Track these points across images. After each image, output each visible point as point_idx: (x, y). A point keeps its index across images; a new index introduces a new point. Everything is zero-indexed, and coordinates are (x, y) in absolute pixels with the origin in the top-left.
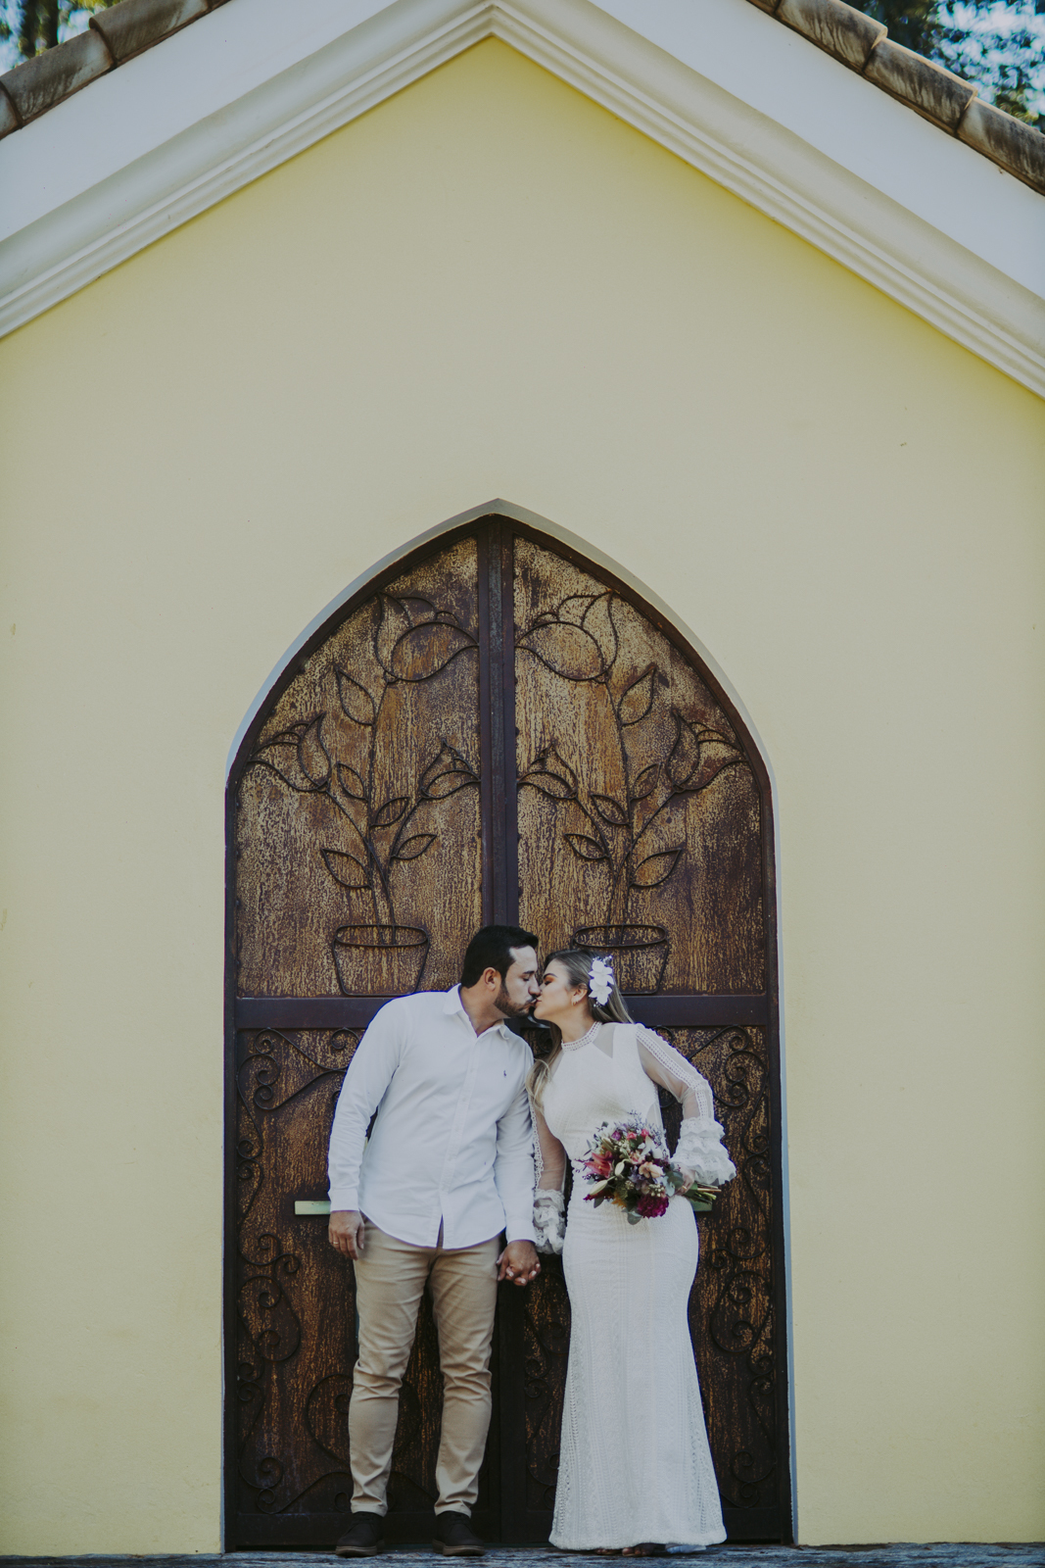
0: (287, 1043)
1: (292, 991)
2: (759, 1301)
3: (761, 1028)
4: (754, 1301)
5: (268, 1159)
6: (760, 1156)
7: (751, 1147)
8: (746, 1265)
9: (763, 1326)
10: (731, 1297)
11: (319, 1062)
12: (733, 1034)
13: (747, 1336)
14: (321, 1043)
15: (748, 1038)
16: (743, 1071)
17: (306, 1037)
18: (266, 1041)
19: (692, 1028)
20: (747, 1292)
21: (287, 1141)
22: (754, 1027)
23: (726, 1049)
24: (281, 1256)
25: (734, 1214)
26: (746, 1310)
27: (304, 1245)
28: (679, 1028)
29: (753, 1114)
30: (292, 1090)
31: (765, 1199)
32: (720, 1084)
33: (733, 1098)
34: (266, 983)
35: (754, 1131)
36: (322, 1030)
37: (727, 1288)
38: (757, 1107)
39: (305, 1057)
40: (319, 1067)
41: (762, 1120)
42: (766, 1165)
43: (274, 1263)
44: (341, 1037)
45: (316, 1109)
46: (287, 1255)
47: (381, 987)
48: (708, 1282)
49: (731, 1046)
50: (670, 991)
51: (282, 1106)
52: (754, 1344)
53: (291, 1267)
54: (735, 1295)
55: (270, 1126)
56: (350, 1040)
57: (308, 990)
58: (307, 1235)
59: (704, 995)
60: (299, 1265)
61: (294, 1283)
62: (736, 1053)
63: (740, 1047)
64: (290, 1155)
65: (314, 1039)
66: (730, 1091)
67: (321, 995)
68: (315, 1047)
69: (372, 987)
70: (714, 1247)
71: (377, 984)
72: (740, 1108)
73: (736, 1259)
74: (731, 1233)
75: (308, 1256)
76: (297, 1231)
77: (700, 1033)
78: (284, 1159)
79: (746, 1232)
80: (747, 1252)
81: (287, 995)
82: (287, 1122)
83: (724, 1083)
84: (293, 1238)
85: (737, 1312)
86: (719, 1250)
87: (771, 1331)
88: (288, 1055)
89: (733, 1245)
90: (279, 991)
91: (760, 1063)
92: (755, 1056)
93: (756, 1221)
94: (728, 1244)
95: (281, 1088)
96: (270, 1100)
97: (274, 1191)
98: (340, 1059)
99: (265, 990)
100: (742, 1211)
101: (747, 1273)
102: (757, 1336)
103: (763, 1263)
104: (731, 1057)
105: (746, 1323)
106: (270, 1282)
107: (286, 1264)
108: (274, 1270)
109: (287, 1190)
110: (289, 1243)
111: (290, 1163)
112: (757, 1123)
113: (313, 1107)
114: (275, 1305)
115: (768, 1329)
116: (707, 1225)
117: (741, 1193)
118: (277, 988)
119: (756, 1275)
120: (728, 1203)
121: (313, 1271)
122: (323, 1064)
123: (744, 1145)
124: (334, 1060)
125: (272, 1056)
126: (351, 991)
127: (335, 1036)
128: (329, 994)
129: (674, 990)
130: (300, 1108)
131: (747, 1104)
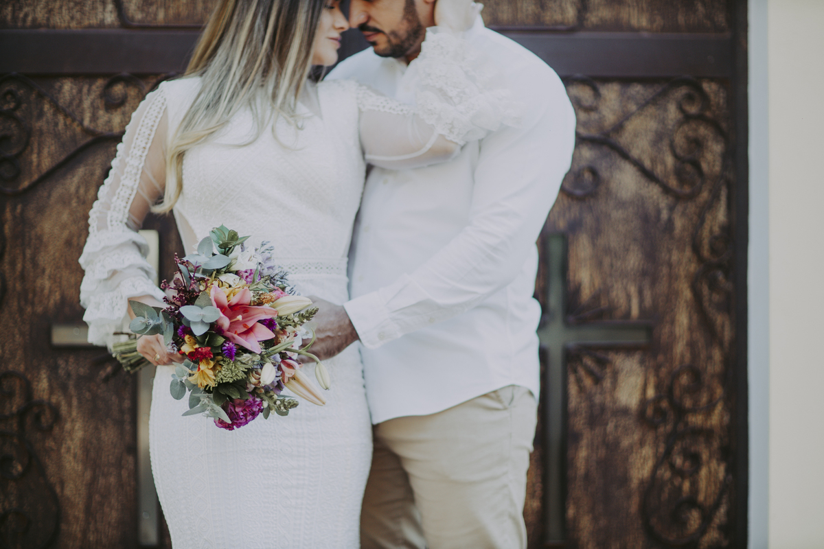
0: (41, 96)
1: (48, 19)
2: (712, 472)
3: (722, 82)
4: (704, 472)
5: (13, 264)
6: (719, 266)
7: (706, 252)
8: (696, 420)
9: (717, 505)
10: (672, 466)
11: (86, 122)
12: (682, 91)
13: (694, 519)
14: (90, 96)
15: (704, 97)
16: (697, 144)
17: (68, 88)
18: (10, 92)
19: (626, 81)
20: (695, 460)
21: (39, 238)
22: (711, 79)
23: (673, 113)
24: (32, 407)
25: (680, 348)
26: (694, 484)
27: (64, 388)
28: (606, 80)
29: (710, 206)
30: (47, 164)
31: (723, 327)
32: (664, 163)
33: (681, 179)
34: (10, 8)
35: (711, 231)
36: (91, 77)
37: (669, 452)
38: (715, 197)
39: (66, 116)
40: (87, 131)
41: (721, 215)
42: (727, 276)
43: (22, 414)
44: (118, 89)
45: (82, 191)
46: (40, 404)
47: (178, 15)
48: (642, 443)
49: (680, 108)
50: (596, 28)
51: (34, 187)
52: (703, 530)
53: (46, 419)
54: (679, 461)
55: (14, 218)
56: (132, 92)
57: (72, 18)
58: (69, 375)
59: (645, 34)
60: (57, 417)
61: (50, 443)
62: (687, 118)
63: (693, 109)
64: (44, 259)
65: (80, 91)
66: (679, 173)
67: (90, 26)
68: (81, 101)
69: (166, 15)
70: (651, 393)
71: (171, 12)
72: (691, 197)
73: (681, 412)
74: (675, 376)
75: (70, 405)
76: (53, 369)
77: (637, 90)
78: (35, 264)
79: (697, 375)
80: (696, 403)
81: (40, 26)
82: (41, 210)
83: (670, 160)
84: (50, 381)
85: (680, 488)
86: (657, 399)
87: (728, 513)
88: (41, 114)
89: (677, 392)
90: (30, 18)
91: (720, 132)
92: (714, 124)
93: (710, 358)
94: (670, 390)
95: (31, 163)
96: (17, 176)
97: (21, 311)
98: (116, 119)
99: (9, 17)
100: (691, 345)
101: (697, 432)
102: (707, 518)
103: (717, 418)
104: (680, 124)
105: (692, 502)
106: (15, 441)
107: (37, 418)
108: (21, 424)
109: (39, 309)
110: (42, 385)
111: (43, 271)
112: (715, 218)
113: (78, 188)
114: (23, 475)
115: (722, 510)
116: (642, 362)
117: (690, 318)
118: (26, 15)
119: (706, 434)
120: (672, 334)
121: (78, 425)
122: (92, 127)
123: (696, 249)
124: (109, 121)
125: (18, 114)
126: (132, 19)
127: (109, 85)
128: (101, 25)
129: (602, 26)
130: (58, 191)
131: (699, 191)
